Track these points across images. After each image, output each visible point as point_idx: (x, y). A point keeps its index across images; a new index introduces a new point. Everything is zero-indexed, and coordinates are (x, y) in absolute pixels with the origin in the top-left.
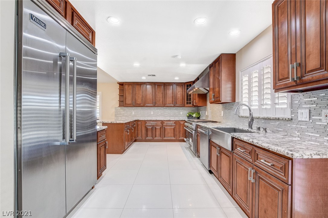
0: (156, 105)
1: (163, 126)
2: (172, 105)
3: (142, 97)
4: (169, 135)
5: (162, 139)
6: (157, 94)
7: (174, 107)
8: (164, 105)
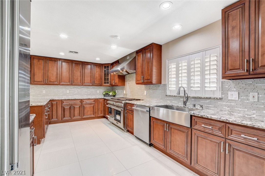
0: (74, 84)
1: (82, 105)
4: (89, 113)
5: (81, 118)
6: (74, 72)
7: (92, 86)
8: (82, 84)
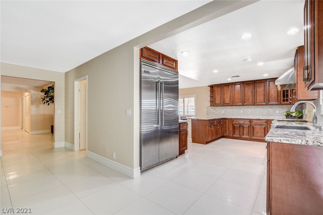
0: (245, 104)
1: (251, 125)
2: (264, 103)
3: (231, 97)
4: (259, 134)
5: (250, 138)
6: (245, 92)
7: (266, 105)
8: (254, 104)
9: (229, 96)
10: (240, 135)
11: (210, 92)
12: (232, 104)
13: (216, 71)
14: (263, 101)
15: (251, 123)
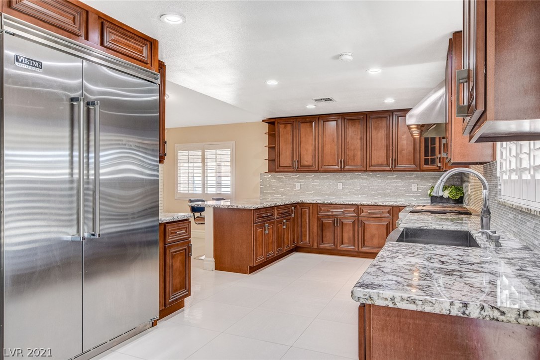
0: (347, 168)
1: (358, 218)
2: (387, 168)
3: (315, 150)
4: (375, 241)
5: (357, 250)
7: (390, 171)
8: (367, 168)
9: (311, 148)
10: (334, 243)
11: (267, 136)
12: (318, 168)
13: (272, 83)
14: (385, 163)
15: (358, 215)
